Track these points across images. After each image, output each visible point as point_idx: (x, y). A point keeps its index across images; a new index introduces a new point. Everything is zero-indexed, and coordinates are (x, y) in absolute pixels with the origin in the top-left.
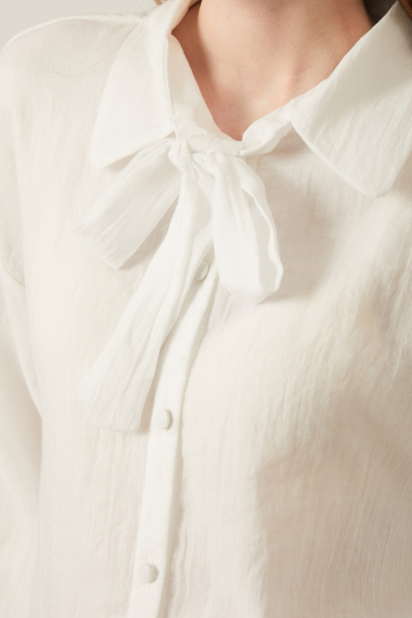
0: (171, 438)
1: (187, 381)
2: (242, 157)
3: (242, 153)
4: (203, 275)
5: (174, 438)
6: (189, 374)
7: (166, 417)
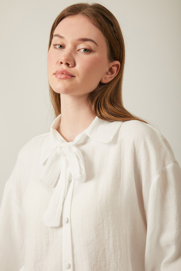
0: (69, 225)
1: (71, 208)
2: (74, 145)
3: (74, 144)
4: (71, 179)
5: (70, 225)
6: (71, 206)
7: (67, 219)
